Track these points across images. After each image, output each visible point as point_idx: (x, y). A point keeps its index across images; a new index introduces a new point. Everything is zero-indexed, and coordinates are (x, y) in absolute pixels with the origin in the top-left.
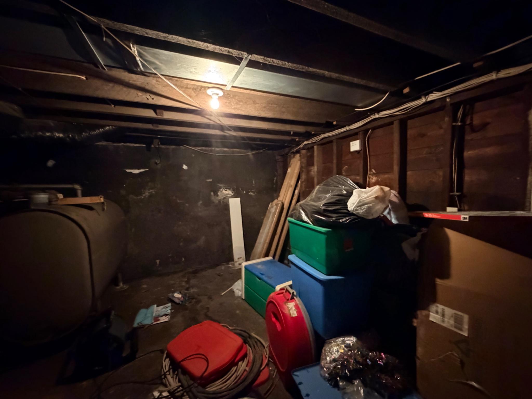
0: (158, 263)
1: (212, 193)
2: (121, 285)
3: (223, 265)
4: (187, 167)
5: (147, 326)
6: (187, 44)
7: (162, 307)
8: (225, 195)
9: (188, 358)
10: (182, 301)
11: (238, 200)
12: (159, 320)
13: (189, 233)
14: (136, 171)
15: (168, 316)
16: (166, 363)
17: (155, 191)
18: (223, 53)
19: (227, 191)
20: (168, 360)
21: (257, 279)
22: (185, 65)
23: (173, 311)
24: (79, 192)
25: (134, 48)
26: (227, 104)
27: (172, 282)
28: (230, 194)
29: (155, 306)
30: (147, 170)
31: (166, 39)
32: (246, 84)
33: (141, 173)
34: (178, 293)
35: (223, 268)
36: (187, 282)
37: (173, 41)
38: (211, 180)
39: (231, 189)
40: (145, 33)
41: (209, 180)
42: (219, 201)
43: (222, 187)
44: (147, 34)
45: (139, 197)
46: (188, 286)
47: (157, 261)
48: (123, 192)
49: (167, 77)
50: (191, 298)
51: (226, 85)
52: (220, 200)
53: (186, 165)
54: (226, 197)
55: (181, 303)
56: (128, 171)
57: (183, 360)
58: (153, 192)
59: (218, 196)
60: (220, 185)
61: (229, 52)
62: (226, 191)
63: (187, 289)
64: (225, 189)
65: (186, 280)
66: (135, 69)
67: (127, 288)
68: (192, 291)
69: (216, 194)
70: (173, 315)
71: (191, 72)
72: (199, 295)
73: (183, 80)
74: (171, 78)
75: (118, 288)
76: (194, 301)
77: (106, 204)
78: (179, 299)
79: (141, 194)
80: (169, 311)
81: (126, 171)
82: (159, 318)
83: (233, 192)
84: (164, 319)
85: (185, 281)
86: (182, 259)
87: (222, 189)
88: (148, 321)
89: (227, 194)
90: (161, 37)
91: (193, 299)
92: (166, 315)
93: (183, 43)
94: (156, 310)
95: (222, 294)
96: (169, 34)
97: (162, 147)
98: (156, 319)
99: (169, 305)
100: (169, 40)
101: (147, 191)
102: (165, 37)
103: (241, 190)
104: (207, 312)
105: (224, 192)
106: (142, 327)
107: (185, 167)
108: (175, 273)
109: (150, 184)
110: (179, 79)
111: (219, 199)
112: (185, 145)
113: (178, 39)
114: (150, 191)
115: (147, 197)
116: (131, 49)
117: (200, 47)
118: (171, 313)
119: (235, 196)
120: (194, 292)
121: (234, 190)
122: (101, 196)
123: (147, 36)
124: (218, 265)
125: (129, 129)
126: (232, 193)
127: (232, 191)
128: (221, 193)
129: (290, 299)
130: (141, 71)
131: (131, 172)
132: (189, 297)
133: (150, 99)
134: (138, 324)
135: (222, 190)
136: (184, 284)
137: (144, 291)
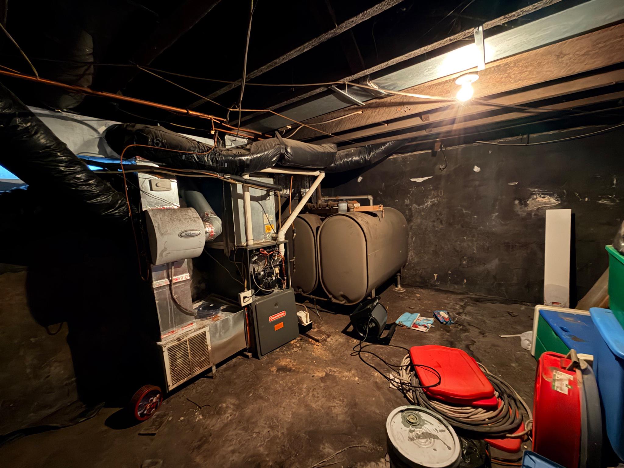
0: (436, 277)
1: (517, 202)
2: (399, 286)
3: (524, 305)
4: (479, 169)
5: (406, 327)
6: (406, 59)
7: (425, 318)
8: (540, 205)
9: (423, 367)
10: (447, 322)
11: (568, 213)
12: (417, 327)
13: (475, 252)
14: (420, 180)
15: (426, 328)
16: (406, 361)
17: (437, 200)
18: (445, 45)
19: (546, 198)
20: (409, 359)
21: (553, 333)
22: (416, 74)
23: (433, 326)
24: (371, 202)
25: (370, 83)
26: (504, 79)
27: (446, 301)
28: (552, 202)
29: (419, 314)
30: (431, 177)
31: (388, 66)
32: (504, 52)
33: (424, 181)
34: (445, 313)
35: (523, 308)
36: (463, 307)
37: (394, 64)
38: (517, 183)
39: (556, 195)
40: (372, 71)
41: (512, 184)
42: (529, 214)
43: (537, 192)
44: (374, 70)
45: (421, 207)
46: (461, 311)
47: (435, 275)
48: (407, 202)
49: (404, 91)
50: (459, 323)
51: (477, 67)
52: (532, 211)
53: (478, 167)
54: (542, 207)
55: (444, 323)
56: (412, 180)
57: (418, 365)
58: (436, 201)
59: (526, 205)
60: (533, 190)
61: (451, 40)
62: (543, 198)
63: (459, 314)
64: (542, 196)
65: (462, 304)
66: (381, 96)
67: (403, 291)
68: (463, 317)
69: (523, 202)
70: (431, 330)
71: (426, 76)
72: (469, 325)
73: (424, 84)
74: (413, 88)
75: (397, 288)
76: (461, 327)
77: (384, 212)
78: (444, 318)
79: (423, 203)
80: (430, 325)
81: (411, 180)
82: (418, 326)
83: (559, 199)
84: (423, 329)
85: (461, 306)
86: (464, 281)
87: (537, 196)
88: (408, 324)
89: (545, 203)
90: (384, 66)
91: (460, 325)
92: (426, 327)
93: (402, 60)
94: (417, 318)
95: (502, 336)
96: (387, 61)
97: (449, 149)
98: (415, 325)
99: (432, 320)
100: (390, 65)
101: (430, 200)
102: (387, 65)
103: (579, 195)
104: (470, 345)
105: (539, 199)
106: (401, 326)
107: (476, 169)
108: (453, 293)
109: (433, 192)
110: (420, 86)
111: (529, 210)
112: (478, 141)
113: (396, 60)
114: (433, 200)
115: (428, 206)
116: (369, 86)
117: (418, 55)
118: (431, 328)
119: (562, 206)
120: (465, 319)
121: (560, 196)
122: (380, 205)
123: (374, 71)
124: (516, 302)
125: (406, 140)
126: (556, 202)
127: (556, 198)
128: (533, 201)
129: (567, 369)
130: (386, 94)
131: (415, 181)
132: (457, 321)
133: (408, 111)
134: (400, 322)
135: (535, 197)
136: (458, 307)
137: (416, 299)
